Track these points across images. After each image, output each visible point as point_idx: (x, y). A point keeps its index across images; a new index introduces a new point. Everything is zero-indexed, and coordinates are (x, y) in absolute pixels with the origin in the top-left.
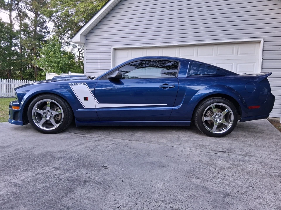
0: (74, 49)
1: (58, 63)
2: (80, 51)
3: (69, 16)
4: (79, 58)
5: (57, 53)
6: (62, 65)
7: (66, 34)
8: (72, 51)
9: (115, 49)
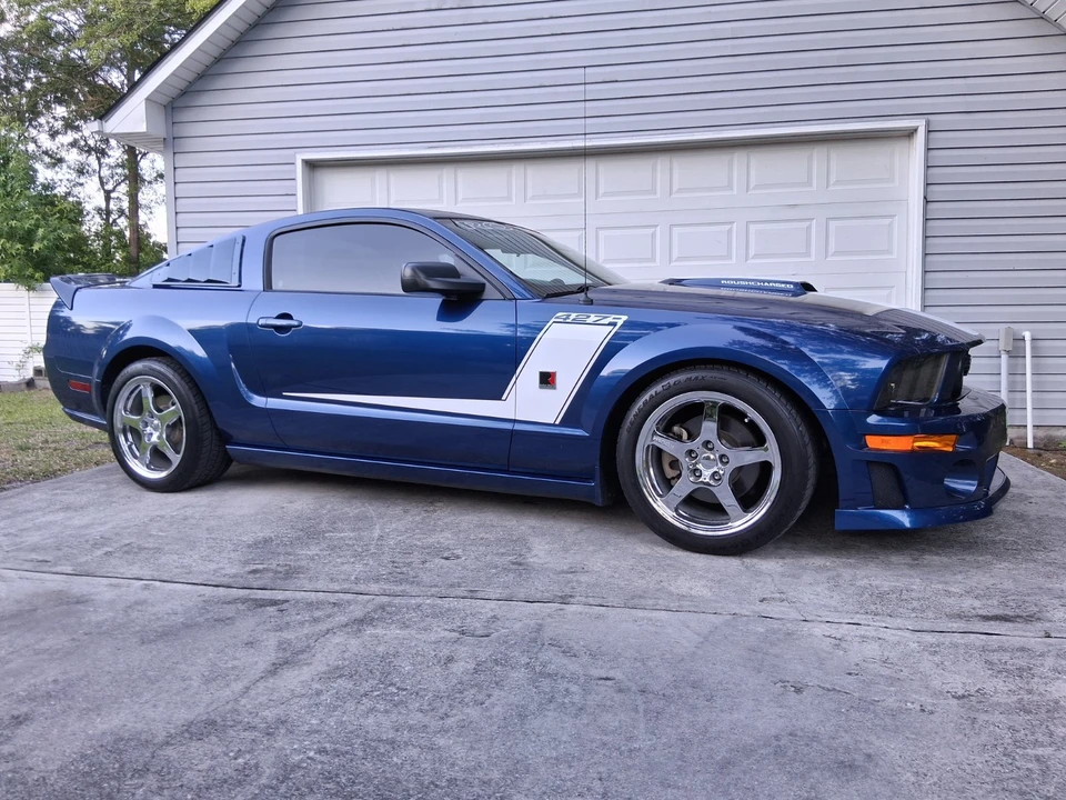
0: (82, 180)
1: (28, 238)
2: (109, 187)
3: (55, 41)
4: (107, 219)
5: (20, 194)
6: (47, 248)
7: (42, 120)
8: (76, 190)
9: (312, 165)
